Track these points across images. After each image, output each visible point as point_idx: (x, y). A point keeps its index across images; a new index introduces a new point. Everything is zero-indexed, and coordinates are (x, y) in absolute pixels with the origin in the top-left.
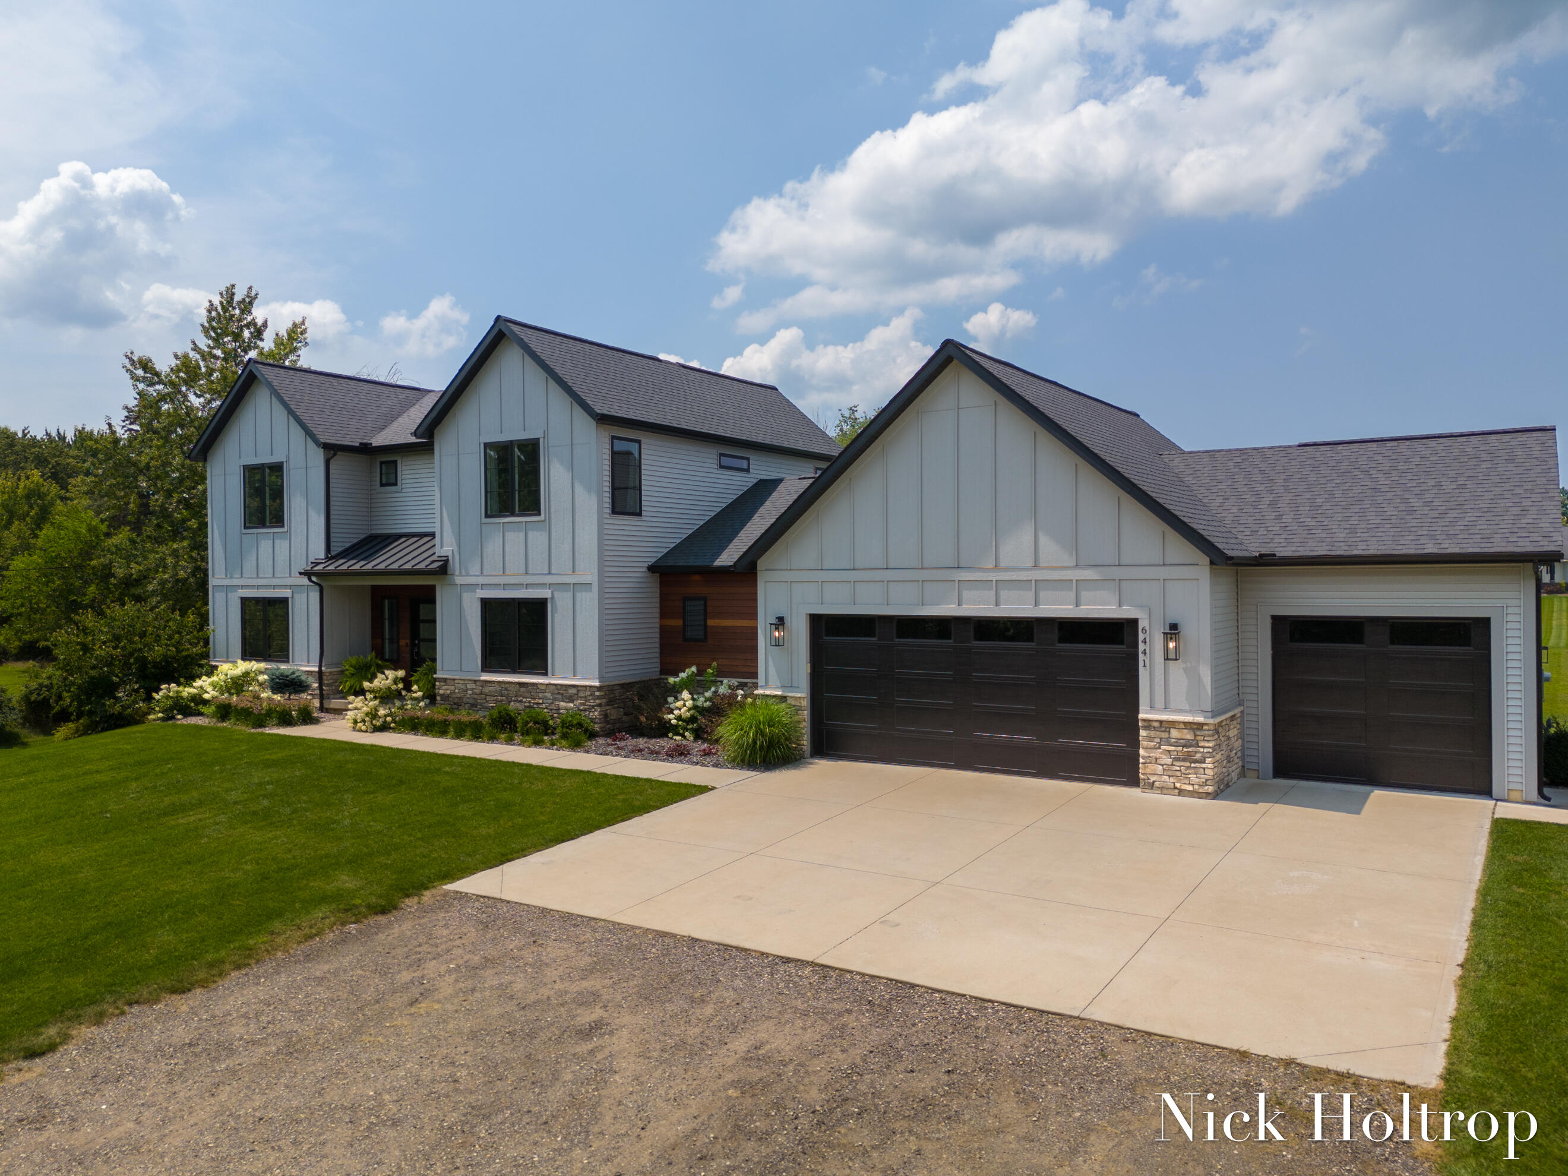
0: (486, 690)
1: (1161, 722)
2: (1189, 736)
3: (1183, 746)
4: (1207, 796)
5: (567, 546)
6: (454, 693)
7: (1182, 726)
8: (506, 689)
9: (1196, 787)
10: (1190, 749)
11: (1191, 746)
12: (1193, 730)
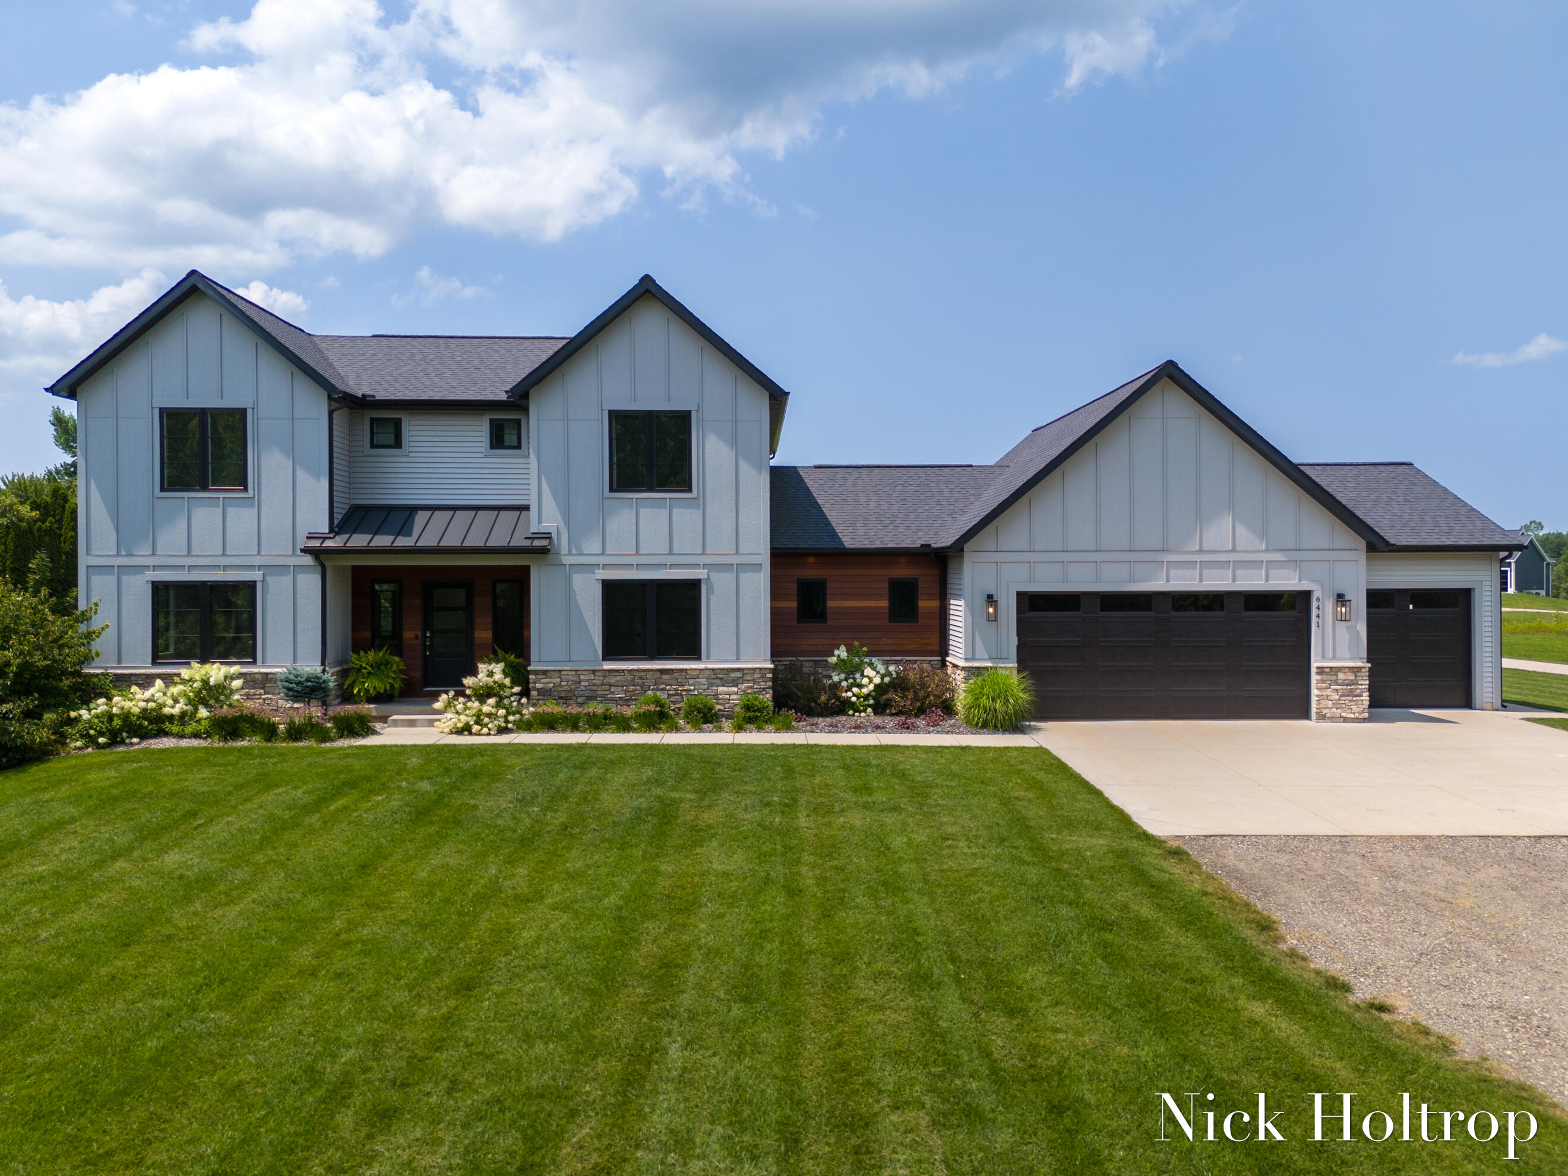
0: (612, 680)
1: (1331, 668)
2: (1352, 677)
3: (1347, 685)
4: (1364, 720)
5: (728, 525)
6: (560, 686)
7: (1347, 670)
8: (641, 678)
9: (1357, 715)
10: (1352, 687)
11: (1353, 684)
12: (1353, 672)
